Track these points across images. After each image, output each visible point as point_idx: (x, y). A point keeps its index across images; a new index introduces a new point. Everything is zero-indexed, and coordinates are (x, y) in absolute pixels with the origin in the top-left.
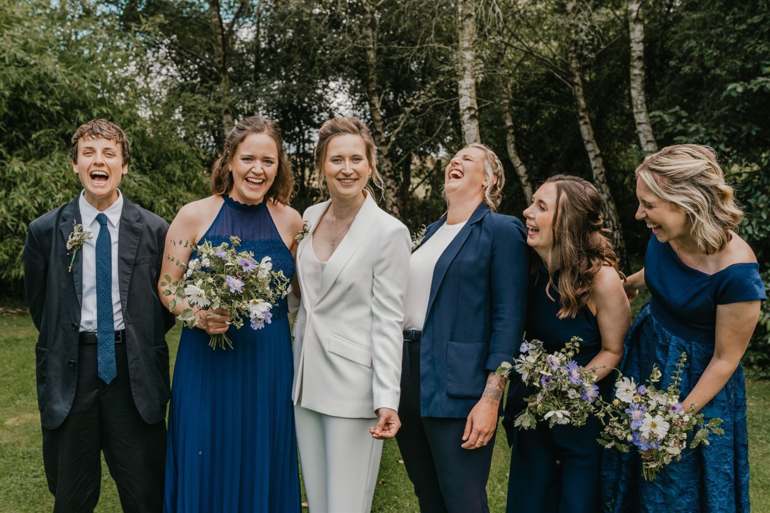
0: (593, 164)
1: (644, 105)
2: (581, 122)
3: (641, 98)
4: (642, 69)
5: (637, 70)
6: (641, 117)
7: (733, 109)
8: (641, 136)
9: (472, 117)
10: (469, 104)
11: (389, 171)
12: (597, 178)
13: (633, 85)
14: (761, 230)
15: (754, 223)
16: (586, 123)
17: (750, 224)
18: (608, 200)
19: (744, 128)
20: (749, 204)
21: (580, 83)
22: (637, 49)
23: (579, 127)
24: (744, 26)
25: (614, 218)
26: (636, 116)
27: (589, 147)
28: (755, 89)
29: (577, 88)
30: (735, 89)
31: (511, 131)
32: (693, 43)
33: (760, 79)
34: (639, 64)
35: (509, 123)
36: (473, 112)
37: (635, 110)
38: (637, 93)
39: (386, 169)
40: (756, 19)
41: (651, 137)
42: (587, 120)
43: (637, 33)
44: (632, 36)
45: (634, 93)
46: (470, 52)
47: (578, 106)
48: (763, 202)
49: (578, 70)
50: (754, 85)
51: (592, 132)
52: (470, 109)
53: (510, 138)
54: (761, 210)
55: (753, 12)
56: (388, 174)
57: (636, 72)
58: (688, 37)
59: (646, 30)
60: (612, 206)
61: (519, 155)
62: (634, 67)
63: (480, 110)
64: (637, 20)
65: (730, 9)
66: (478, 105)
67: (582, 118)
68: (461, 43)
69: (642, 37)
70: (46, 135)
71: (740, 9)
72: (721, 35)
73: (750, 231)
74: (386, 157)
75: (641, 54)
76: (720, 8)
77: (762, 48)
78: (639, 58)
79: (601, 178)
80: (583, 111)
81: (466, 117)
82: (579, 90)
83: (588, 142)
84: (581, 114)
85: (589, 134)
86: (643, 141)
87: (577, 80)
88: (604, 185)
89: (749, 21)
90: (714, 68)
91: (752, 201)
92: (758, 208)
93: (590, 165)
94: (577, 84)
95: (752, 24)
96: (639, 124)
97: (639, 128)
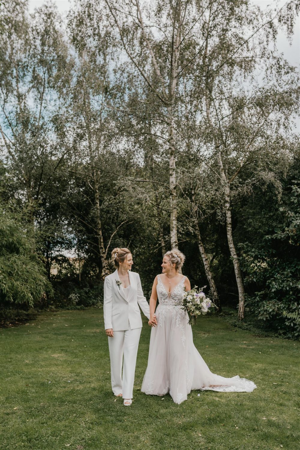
0: (205, 263)
1: (232, 241)
2: (200, 245)
3: (231, 238)
4: (231, 228)
5: (229, 228)
6: (231, 246)
7: (266, 244)
8: (231, 253)
9: (176, 245)
10: (175, 241)
11: (107, 266)
12: (206, 269)
13: (228, 233)
14: (280, 286)
15: (277, 284)
17: (276, 284)
18: (211, 278)
19: (270, 250)
20: (274, 277)
21: (198, 229)
22: (229, 220)
23: (198, 247)
24: (268, 216)
25: (214, 286)
26: (229, 245)
27: (203, 256)
28: (274, 238)
30: (268, 238)
32: (251, 221)
34: (230, 226)
36: (176, 244)
37: (229, 243)
38: (229, 236)
39: (105, 265)
40: (271, 214)
41: (235, 253)
42: (202, 245)
43: (229, 214)
44: (227, 215)
45: (228, 236)
46: (175, 221)
47: (198, 239)
48: (279, 277)
49: (197, 224)
50: (274, 236)
52: (175, 242)
54: (279, 279)
55: (270, 211)
56: (106, 267)
58: (248, 218)
59: (232, 214)
60: (213, 281)
62: (228, 227)
63: (178, 244)
64: (229, 210)
65: (262, 209)
66: (178, 241)
67: (200, 244)
68: (171, 218)
69: (230, 216)
71: (266, 210)
72: (261, 218)
73: (276, 287)
74: (105, 259)
75: (231, 222)
76: (259, 209)
77: (274, 224)
78: (230, 224)
79: (208, 269)
81: (174, 245)
82: (198, 232)
83: (202, 254)
84: (200, 242)
85: (203, 250)
86: (232, 255)
87: (197, 227)
88: (209, 272)
89: (269, 214)
90: (258, 229)
91: (275, 276)
92: (277, 279)
93: (203, 263)
95: (270, 215)
96: (231, 248)
97: (231, 250)
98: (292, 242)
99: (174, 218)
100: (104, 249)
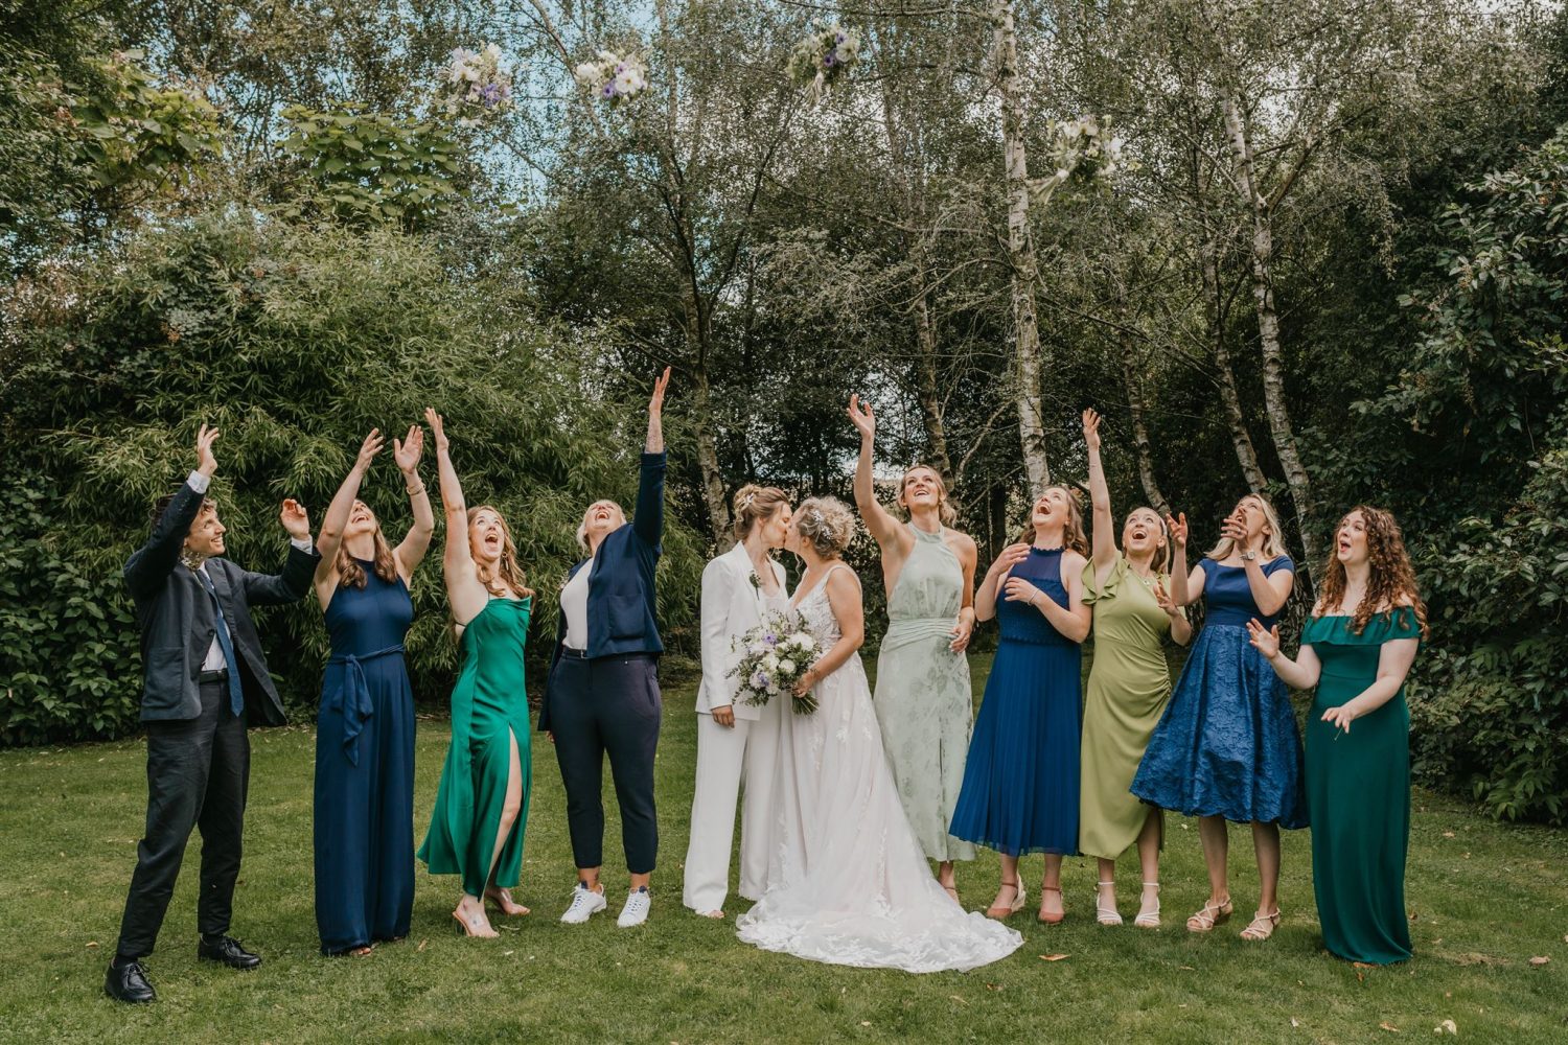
1: (1286, 424)
2: (1237, 441)
3: (1281, 414)
4: (1280, 374)
5: (1272, 377)
6: (1283, 440)
8: (1285, 465)
9: (1038, 447)
10: (1033, 431)
13: (1269, 397)
16: (1243, 442)
21: (1232, 382)
22: (1269, 349)
23: (1233, 448)
24: (1380, 328)
26: (1275, 440)
27: (1251, 477)
28: (1382, 409)
29: (1226, 390)
30: (1357, 409)
31: (1146, 452)
33: (1390, 397)
34: (1273, 369)
35: (1141, 440)
36: (1038, 441)
37: (1273, 431)
38: (1274, 408)
42: (1246, 437)
43: (1269, 327)
44: (1263, 331)
45: (1270, 407)
46: (1030, 364)
47: (1229, 417)
49: (1228, 363)
51: (1253, 455)
52: (1035, 436)
53: (1144, 463)
57: (1270, 379)
59: (1283, 325)
61: (1160, 489)
62: (1268, 373)
63: (1047, 439)
64: (1267, 310)
66: (1045, 432)
67: (1238, 434)
68: (1018, 353)
69: (1275, 334)
70: (476, 478)
75: (1276, 355)
78: (1274, 361)
80: (1238, 424)
81: (1029, 448)
82: (1230, 394)
83: (1248, 470)
84: (1236, 429)
85: (1249, 457)
86: (1288, 473)
87: (1228, 377)
94: (1228, 385)
96: (1281, 449)
97: (1282, 455)
98: (1421, 426)
99: (1026, 354)
100: (947, 461)
